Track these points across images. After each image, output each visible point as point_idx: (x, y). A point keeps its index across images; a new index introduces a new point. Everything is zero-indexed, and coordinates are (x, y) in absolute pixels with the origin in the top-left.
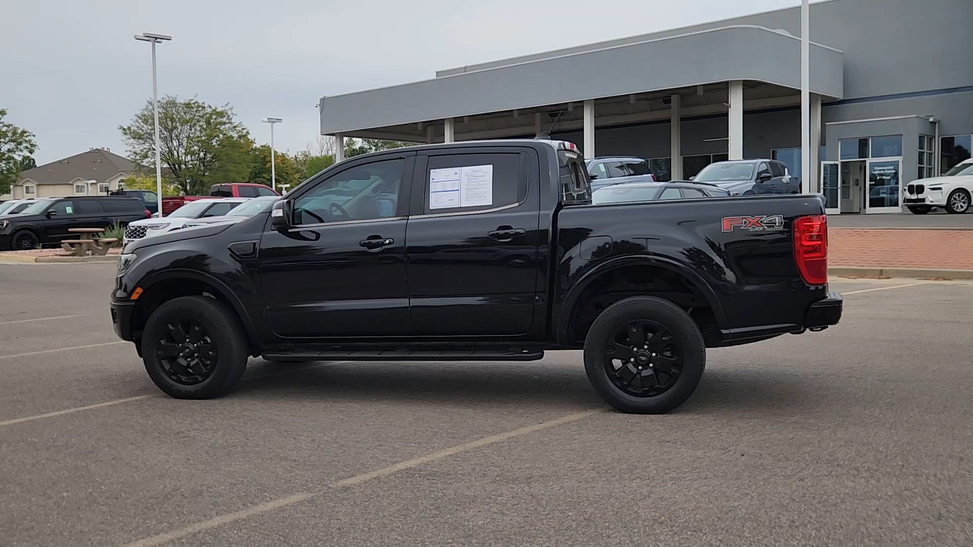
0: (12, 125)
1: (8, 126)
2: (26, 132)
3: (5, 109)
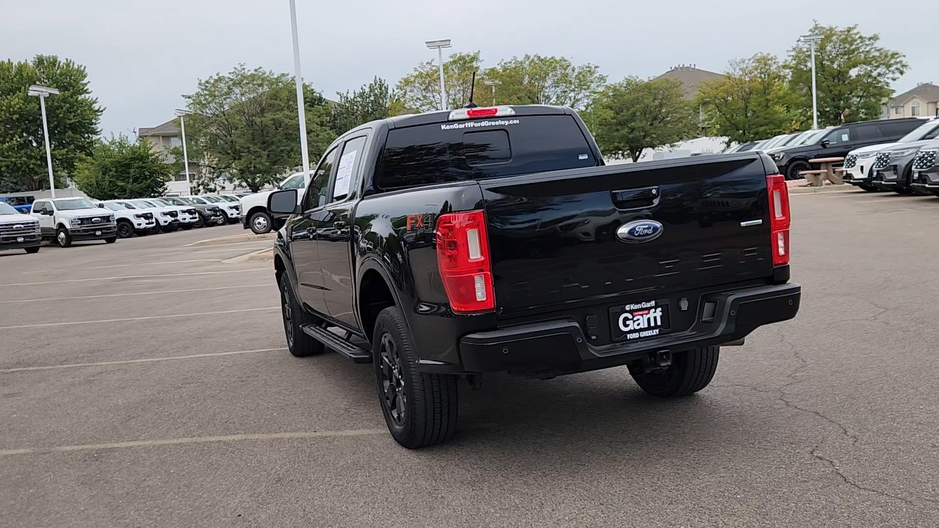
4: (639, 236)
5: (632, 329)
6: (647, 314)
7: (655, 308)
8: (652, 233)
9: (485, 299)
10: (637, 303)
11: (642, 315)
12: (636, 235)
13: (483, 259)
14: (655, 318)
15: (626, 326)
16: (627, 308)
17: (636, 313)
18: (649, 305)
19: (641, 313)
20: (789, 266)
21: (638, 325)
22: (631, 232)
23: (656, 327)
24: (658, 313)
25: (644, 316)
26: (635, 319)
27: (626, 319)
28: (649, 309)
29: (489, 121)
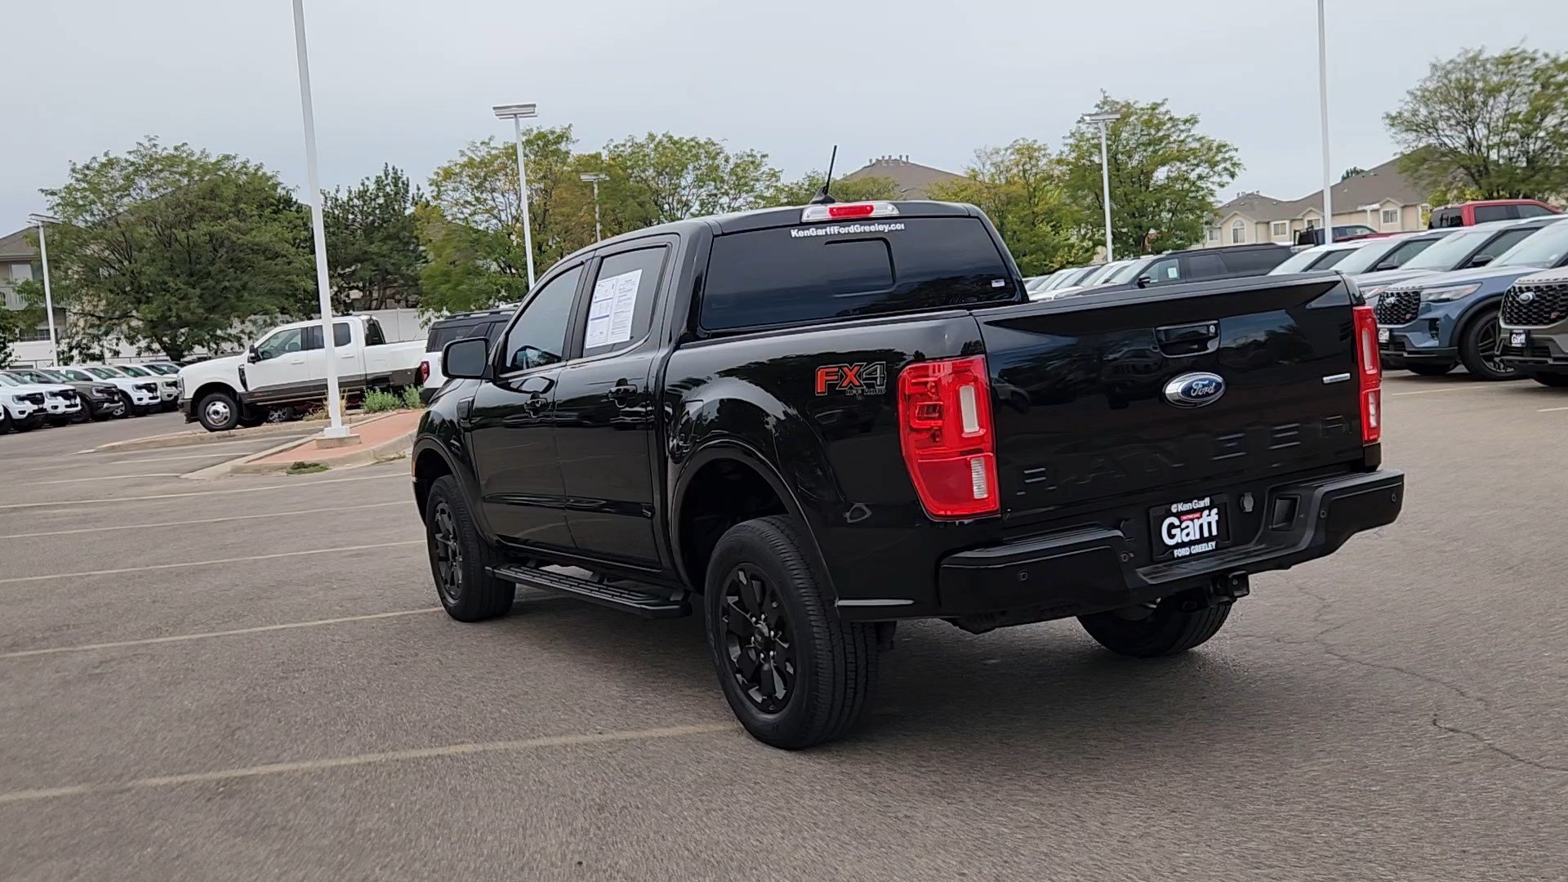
0: (1202, 138)
1: (1199, 140)
2: (1225, 146)
3: (1196, 114)
4: (1198, 396)
5: (1180, 541)
6: (1198, 518)
7: (1210, 508)
8: (1215, 392)
9: (986, 496)
10: (1186, 502)
11: (1192, 520)
12: (1193, 395)
13: (982, 432)
14: (1209, 524)
15: (1172, 536)
16: (1174, 509)
17: (1184, 518)
18: (1202, 504)
19: (1191, 516)
20: (1379, 444)
21: (1188, 535)
22: (1187, 391)
23: (1211, 538)
24: (1214, 517)
25: (1196, 521)
26: (1183, 526)
27: (1171, 526)
28: (1201, 510)
29: (861, 225)
